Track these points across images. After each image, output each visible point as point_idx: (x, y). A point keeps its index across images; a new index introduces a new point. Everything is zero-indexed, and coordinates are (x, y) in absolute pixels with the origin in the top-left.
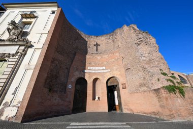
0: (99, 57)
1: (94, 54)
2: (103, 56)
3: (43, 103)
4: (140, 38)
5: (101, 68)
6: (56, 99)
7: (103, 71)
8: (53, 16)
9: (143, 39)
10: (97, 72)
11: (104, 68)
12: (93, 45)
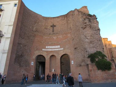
0: (55, 38)
1: (51, 35)
2: (59, 37)
3: (15, 74)
4: (86, 23)
5: (57, 47)
6: (22, 72)
7: (58, 49)
8: (16, 8)
9: (88, 23)
10: (53, 50)
11: (59, 47)
12: (50, 27)
